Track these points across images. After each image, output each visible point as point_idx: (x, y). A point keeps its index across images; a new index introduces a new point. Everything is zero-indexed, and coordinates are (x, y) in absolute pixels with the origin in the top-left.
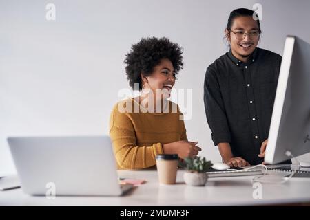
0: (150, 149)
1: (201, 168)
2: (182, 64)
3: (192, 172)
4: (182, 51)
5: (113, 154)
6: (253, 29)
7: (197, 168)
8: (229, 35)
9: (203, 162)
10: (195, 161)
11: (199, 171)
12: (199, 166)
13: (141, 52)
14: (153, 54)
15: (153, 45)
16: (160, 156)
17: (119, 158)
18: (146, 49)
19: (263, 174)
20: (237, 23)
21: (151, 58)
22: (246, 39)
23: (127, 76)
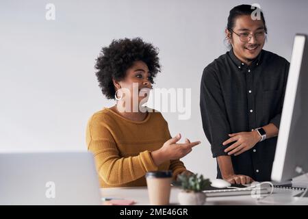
0: (137, 160)
1: (198, 187)
2: (159, 67)
3: (188, 192)
4: (157, 51)
5: (95, 170)
6: (260, 28)
7: (194, 188)
8: (230, 36)
9: (199, 181)
10: (191, 179)
11: (196, 191)
12: (195, 185)
13: (110, 55)
14: (123, 56)
15: (123, 47)
16: (151, 174)
17: (103, 174)
18: (117, 52)
19: (269, 193)
20: (240, 23)
21: (121, 60)
22: (252, 41)
23: (98, 83)
